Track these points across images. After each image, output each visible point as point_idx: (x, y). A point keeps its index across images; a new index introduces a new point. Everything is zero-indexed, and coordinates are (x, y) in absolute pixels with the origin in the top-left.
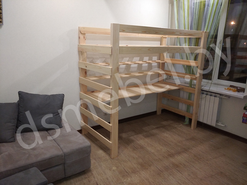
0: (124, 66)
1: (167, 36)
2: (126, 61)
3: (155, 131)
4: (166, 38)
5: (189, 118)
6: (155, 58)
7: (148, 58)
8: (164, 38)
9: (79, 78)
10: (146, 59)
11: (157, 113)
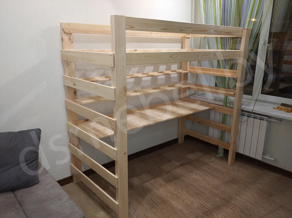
0: (132, 80)
1: (190, 36)
2: (135, 72)
3: (179, 171)
4: (189, 38)
5: (224, 148)
6: (174, 67)
7: (165, 66)
8: (186, 38)
9: (65, 101)
10: (163, 68)
11: (179, 141)
